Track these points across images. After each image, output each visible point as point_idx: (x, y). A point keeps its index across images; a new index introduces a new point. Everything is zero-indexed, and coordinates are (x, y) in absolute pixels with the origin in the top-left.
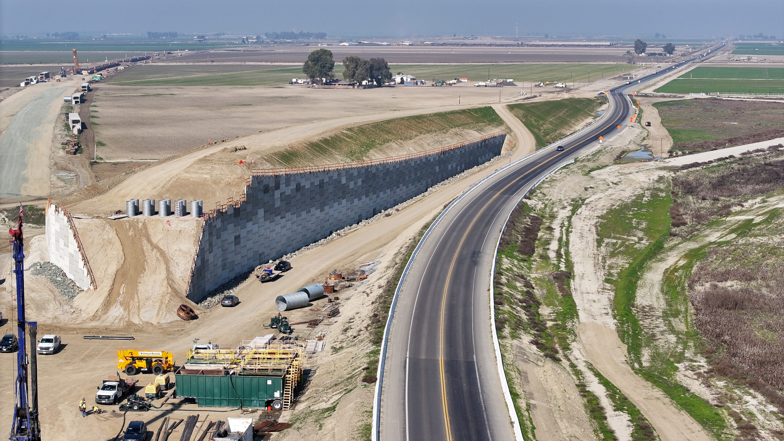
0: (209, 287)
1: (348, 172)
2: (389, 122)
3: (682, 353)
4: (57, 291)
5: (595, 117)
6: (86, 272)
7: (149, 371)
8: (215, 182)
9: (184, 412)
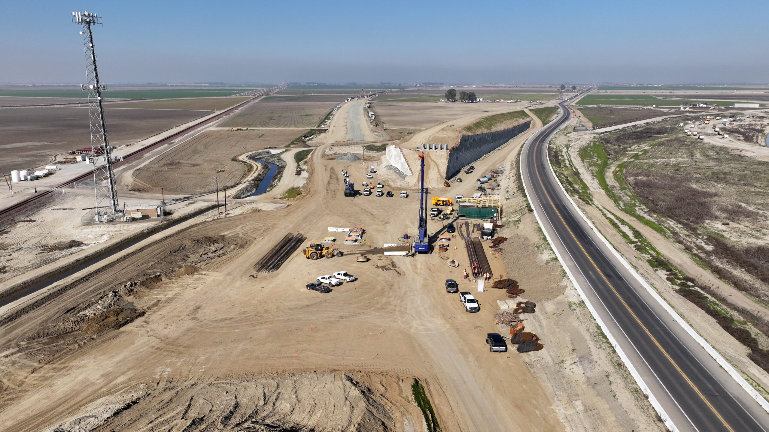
0: (450, 175)
1: (487, 134)
2: (494, 116)
3: (635, 204)
4: (398, 176)
5: (558, 114)
6: (409, 169)
7: (443, 205)
8: (449, 138)
9: (462, 220)
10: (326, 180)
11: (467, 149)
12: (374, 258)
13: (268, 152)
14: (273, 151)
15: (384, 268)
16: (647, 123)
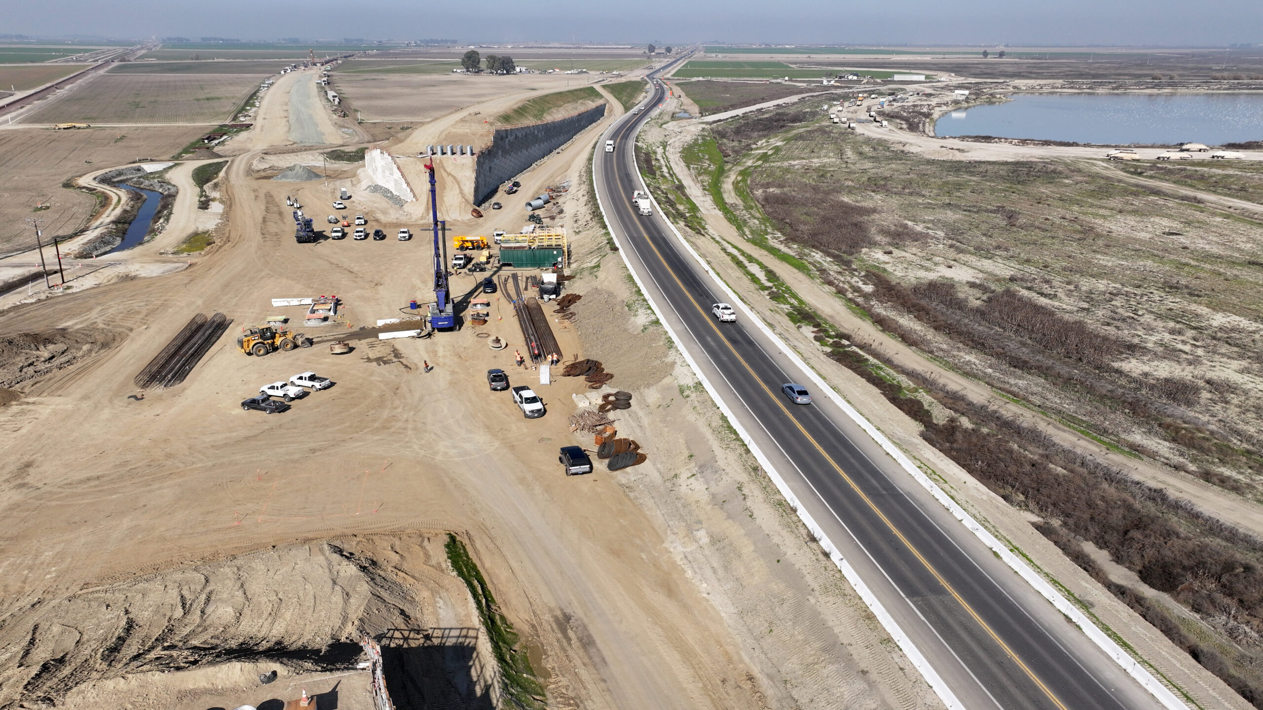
0: (481, 198)
1: (538, 126)
2: (547, 96)
3: (766, 230)
4: (391, 202)
5: (647, 92)
6: (409, 190)
7: (473, 249)
8: (473, 134)
9: (506, 272)
10: (259, 215)
11: (506, 152)
12: (361, 345)
13: (139, 170)
14: (148, 168)
15: (380, 360)
16: (778, 105)
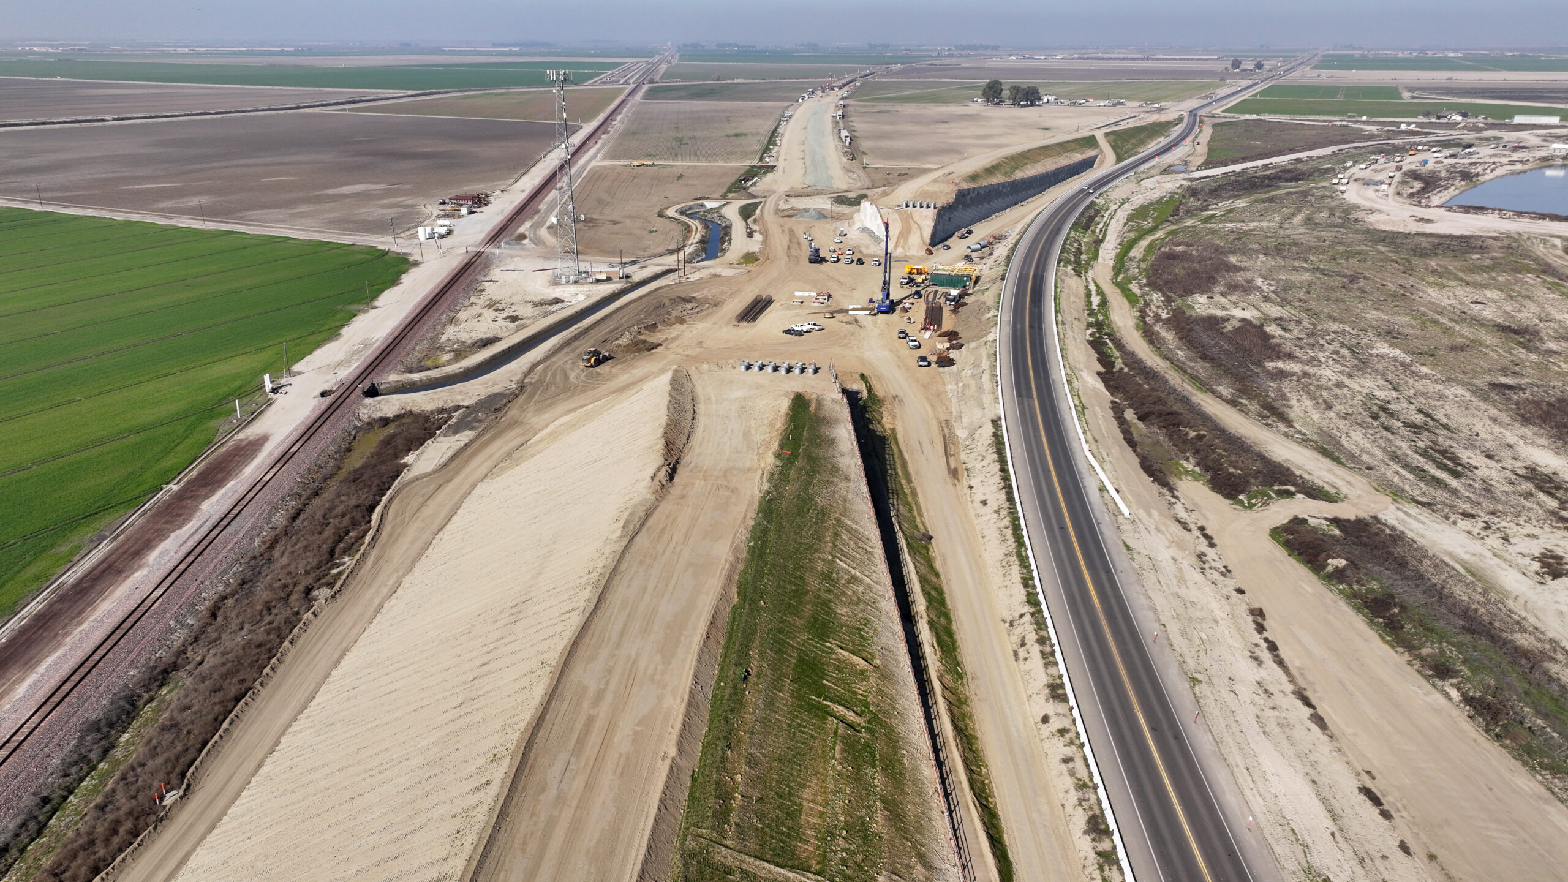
0: (937, 240)
1: (1003, 185)
3: (1138, 277)
4: (872, 240)
5: (1166, 137)
7: (917, 274)
8: (940, 192)
9: (933, 288)
10: (785, 243)
11: (966, 206)
12: (840, 316)
13: (702, 205)
14: (709, 205)
15: (847, 322)
16: (1296, 160)
